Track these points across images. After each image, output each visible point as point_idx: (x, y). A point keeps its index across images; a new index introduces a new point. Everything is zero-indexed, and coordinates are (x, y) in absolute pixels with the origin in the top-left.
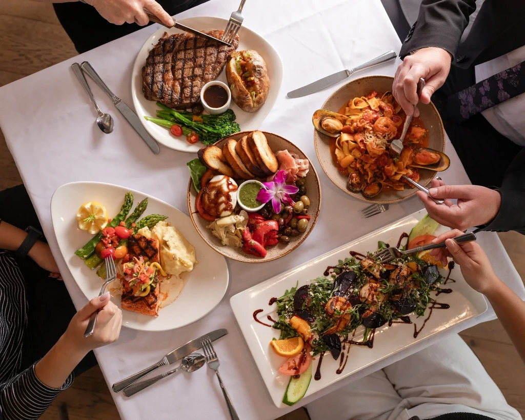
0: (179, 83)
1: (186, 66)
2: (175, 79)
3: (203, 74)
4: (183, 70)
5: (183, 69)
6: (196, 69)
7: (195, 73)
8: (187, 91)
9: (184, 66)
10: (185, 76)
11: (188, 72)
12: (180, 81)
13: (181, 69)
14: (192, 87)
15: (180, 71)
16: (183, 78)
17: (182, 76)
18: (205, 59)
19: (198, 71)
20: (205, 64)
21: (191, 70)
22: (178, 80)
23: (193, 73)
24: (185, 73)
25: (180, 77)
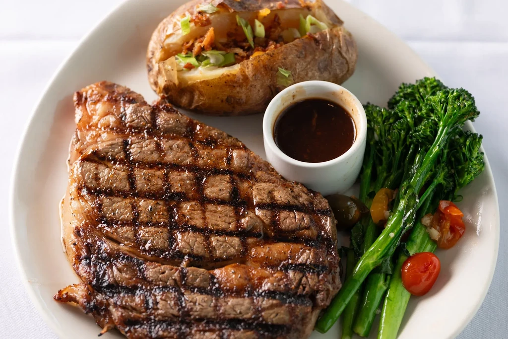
0: (256, 245)
1: (199, 222)
2: (241, 259)
3: (228, 172)
4: (211, 231)
5: (205, 232)
6: (210, 192)
7: (225, 194)
8: (289, 220)
9: (195, 229)
10: (232, 226)
11: (220, 217)
12: (250, 240)
13: (207, 238)
14: (273, 206)
15: (214, 240)
16: (243, 233)
17: (230, 234)
18: (176, 167)
19: (218, 187)
20: (192, 168)
21: (211, 207)
22: (246, 247)
23: (222, 202)
24: (222, 225)
25: (236, 241)
